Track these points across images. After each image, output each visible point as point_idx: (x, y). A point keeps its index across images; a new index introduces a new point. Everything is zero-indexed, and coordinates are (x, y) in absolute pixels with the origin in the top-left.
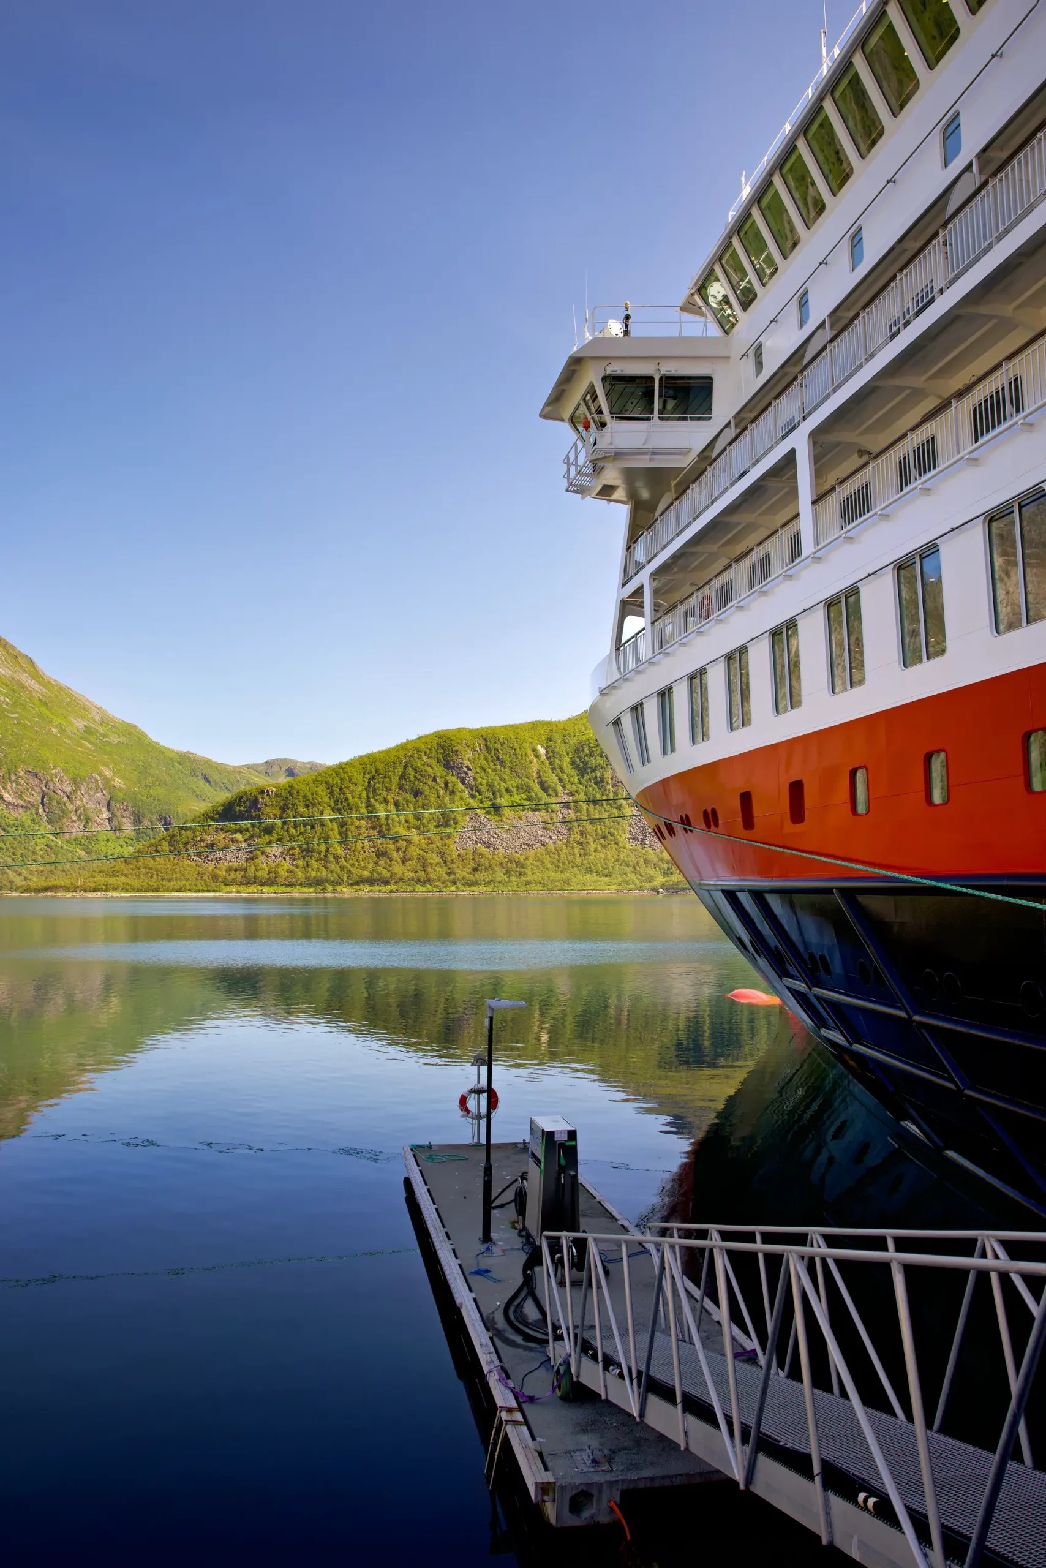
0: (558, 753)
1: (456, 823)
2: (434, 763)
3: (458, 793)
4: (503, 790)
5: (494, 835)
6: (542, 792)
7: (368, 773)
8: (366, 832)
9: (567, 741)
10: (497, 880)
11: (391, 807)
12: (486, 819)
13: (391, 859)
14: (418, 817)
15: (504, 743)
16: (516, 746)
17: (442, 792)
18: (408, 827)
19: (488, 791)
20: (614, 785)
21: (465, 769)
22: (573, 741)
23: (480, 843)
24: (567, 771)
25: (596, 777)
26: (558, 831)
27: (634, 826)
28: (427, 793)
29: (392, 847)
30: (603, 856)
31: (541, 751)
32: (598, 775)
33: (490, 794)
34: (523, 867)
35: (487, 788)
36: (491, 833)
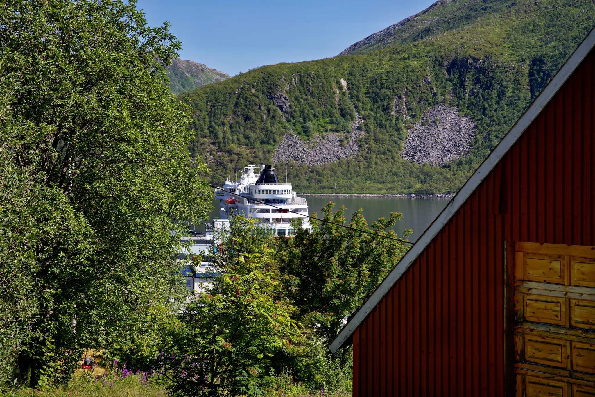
0: (356, 86)
1: (274, 141)
2: (261, 96)
3: (277, 119)
4: (311, 116)
5: (303, 151)
6: (342, 117)
7: (210, 102)
8: (208, 147)
9: (364, 75)
10: (301, 185)
11: (227, 128)
12: (297, 139)
13: (226, 169)
14: (247, 137)
15: (314, 78)
16: (324, 80)
17: (265, 117)
18: (239, 144)
19: (300, 116)
20: (397, 112)
21: (283, 99)
22: (370, 74)
23: (292, 157)
24: (362, 100)
25: (384, 106)
26: (350, 148)
27: (408, 144)
28: (254, 118)
29: (227, 159)
30: (380, 168)
31: (343, 82)
32: (386, 104)
33: (301, 120)
34: (320, 176)
35: (299, 114)
36: (300, 149)
